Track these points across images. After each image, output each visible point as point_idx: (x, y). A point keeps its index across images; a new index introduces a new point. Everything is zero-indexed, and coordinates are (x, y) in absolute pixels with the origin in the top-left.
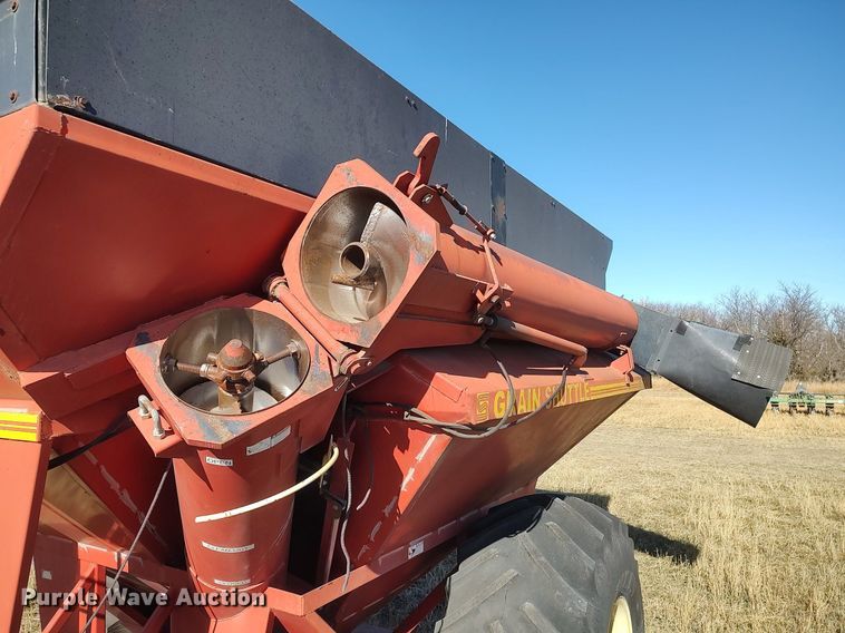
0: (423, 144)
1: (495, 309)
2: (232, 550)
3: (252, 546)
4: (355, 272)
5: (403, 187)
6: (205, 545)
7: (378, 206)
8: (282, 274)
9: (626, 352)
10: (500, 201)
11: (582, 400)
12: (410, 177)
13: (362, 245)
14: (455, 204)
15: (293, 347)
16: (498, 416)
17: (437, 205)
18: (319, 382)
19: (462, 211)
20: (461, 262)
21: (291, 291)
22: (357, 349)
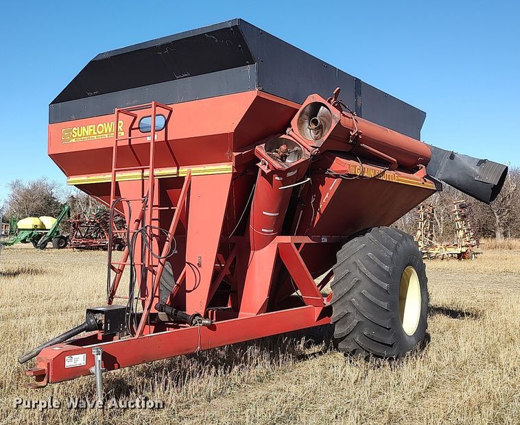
0: (336, 91)
1: (356, 138)
2: (272, 215)
3: (278, 214)
4: (314, 127)
5: (329, 102)
6: (264, 213)
7: (322, 107)
8: (291, 127)
9: (422, 167)
10: (359, 98)
11: (394, 181)
12: (332, 99)
13: (317, 118)
14: (344, 106)
15: (296, 148)
16: (357, 174)
17: (339, 107)
18: (306, 156)
19: (346, 107)
20: (346, 122)
21: (293, 132)
22: (316, 148)
